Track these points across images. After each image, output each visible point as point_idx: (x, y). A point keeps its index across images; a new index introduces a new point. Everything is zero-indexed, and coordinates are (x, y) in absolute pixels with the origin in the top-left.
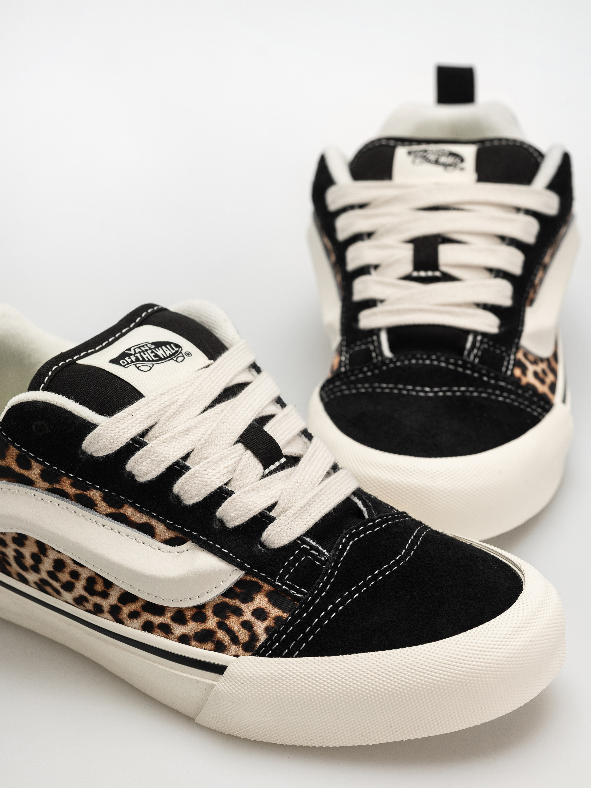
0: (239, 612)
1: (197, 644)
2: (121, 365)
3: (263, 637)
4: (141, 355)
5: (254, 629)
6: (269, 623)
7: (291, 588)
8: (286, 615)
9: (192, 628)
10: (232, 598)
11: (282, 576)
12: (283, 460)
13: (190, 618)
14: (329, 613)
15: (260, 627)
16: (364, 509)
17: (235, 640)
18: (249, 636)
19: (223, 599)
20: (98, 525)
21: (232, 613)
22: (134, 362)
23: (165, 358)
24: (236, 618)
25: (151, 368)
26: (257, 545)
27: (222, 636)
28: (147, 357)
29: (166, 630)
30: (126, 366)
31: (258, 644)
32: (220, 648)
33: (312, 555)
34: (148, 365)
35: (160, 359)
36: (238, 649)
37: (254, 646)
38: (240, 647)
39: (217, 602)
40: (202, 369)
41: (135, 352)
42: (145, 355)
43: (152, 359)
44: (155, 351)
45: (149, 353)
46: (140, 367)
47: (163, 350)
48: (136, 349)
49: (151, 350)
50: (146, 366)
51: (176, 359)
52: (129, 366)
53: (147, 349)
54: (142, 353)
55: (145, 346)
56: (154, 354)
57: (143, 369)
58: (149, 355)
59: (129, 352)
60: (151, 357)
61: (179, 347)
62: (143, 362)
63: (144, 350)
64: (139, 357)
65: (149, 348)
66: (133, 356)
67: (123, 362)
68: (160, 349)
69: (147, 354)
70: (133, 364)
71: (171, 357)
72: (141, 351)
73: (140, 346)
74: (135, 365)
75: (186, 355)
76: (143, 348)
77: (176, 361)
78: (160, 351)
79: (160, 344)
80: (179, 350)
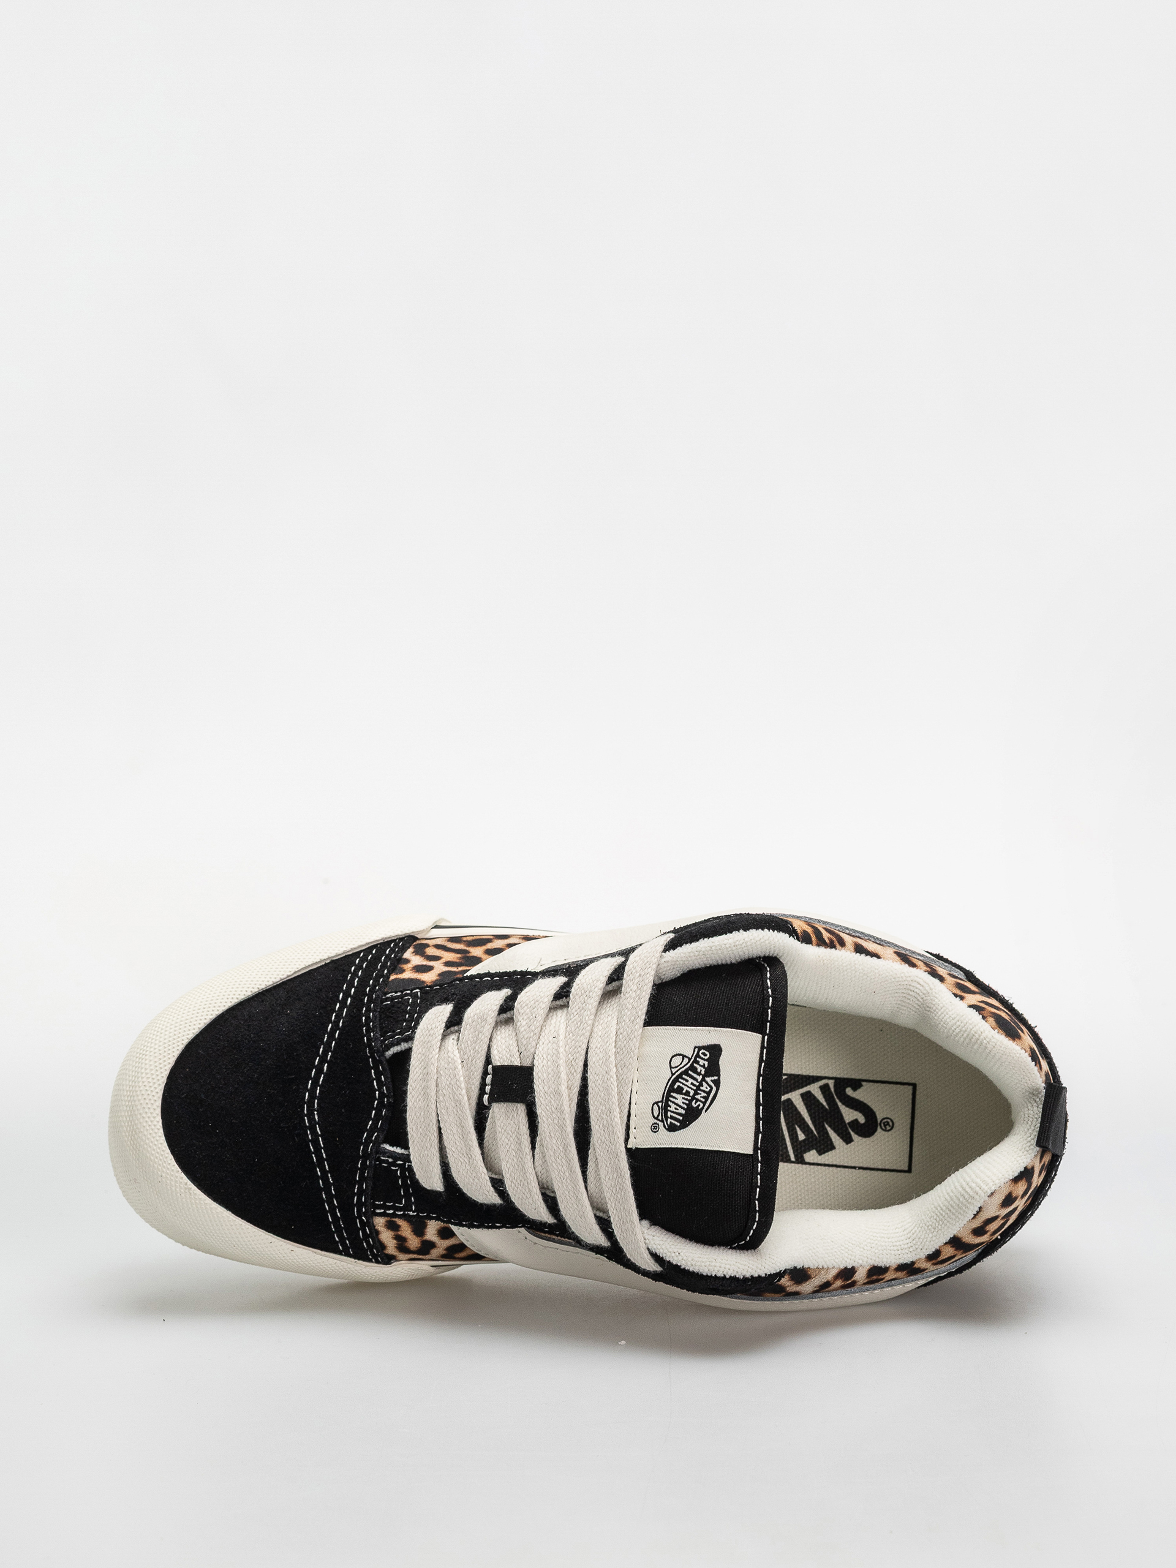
0: (448, 964)
1: (484, 937)
2: (704, 1047)
3: (408, 954)
4: (696, 1080)
5: (422, 958)
6: (409, 966)
8: (392, 977)
12: (486, 1100)
13: (502, 947)
14: (347, 995)
15: (417, 960)
16: (392, 1149)
17: (440, 947)
18: (426, 953)
21: (456, 962)
22: (693, 1062)
23: (669, 1095)
24: (449, 960)
25: (672, 1067)
26: (455, 998)
27: (458, 946)
28: (687, 1081)
30: (697, 1049)
31: (410, 948)
32: (453, 940)
33: (398, 1034)
34: (678, 1068)
35: (670, 1091)
37: (415, 947)
38: (431, 943)
40: (629, 1120)
41: (707, 1083)
42: (692, 1084)
43: (681, 1083)
44: (686, 1097)
45: (689, 1090)
46: (683, 1059)
47: (680, 1107)
48: (709, 1088)
49: (693, 1098)
50: (678, 1066)
51: (658, 1106)
52: (694, 1051)
53: (698, 1097)
54: (698, 1084)
55: (703, 1100)
56: (684, 1091)
57: (679, 1059)
58: (688, 1087)
59: (713, 1078)
60: (683, 1084)
61: (672, 1128)
62: (685, 1070)
63: (700, 1092)
64: (695, 1075)
65: (697, 1100)
66: (703, 1072)
67: (705, 1055)
68: (686, 1107)
69: (691, 1086)
70: (693, 1058)
71: (664, 1104)
72: (701, 1088)
73: (710, 1098)
74: (690, 1060)
75: (655, 1123)
76: (703, 1094)
77: (657, 1103)
78: (683, 1103)
79: (691, 1115)
80: (667, 1123)
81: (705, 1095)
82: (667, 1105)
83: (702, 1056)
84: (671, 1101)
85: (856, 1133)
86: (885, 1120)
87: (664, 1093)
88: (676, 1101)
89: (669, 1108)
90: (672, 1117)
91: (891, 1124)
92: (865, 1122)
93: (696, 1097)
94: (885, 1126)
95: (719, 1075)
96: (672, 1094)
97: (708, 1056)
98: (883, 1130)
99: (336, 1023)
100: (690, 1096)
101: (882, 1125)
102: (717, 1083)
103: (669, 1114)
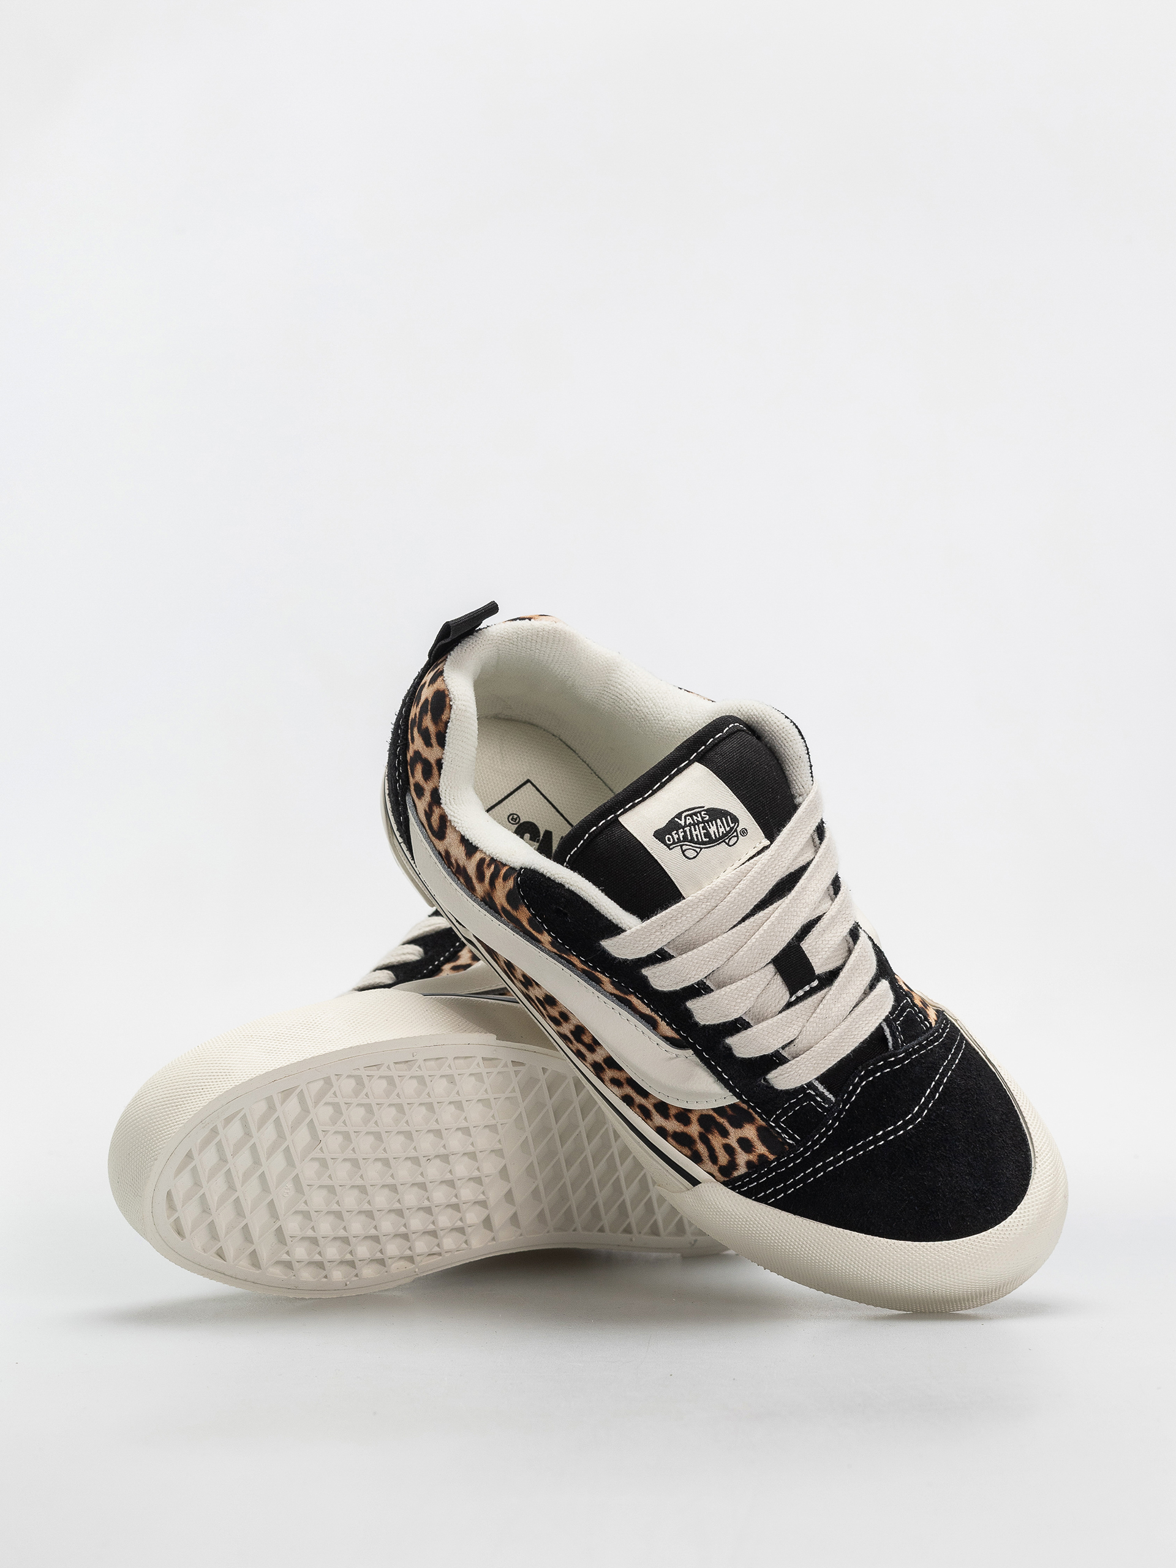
0: (725, 1133)
1: (674, 1143)
2: (666, 844)
3: (742, 1170)
4: (690, 830)
5: (736, 1157)
6: (752, 1157)
7: (785, 1131)
8: (772, 1157)
9: (672, 1125)
10: (722, 1116)
11: (779, 1117)
12: (815, 983)
13: (673, 1115)
14: (816, 1171)
15: (742, 1158)
16: (890, 1039)
17: (714, 1159)
18: (729, 1161)
19: (711, 1113)
20: (599, 1001)
21: (718, 1131)
22: (681, 842)
23: (717, 840)
24: (720, 1138)
25: (698, 854)
26: (760, 1081)
27: (701, 1148)
28: (697, 835)
29: (646, 1114)
30: (671, 847)
31: (736, 1174)
32: (696, 1158)
33: (816, 1101)
34: (695, 849)
35: (711, 841)
36: (714, 1169)
37: (731, 1174)
38: (716, 1168)
39: (704, 1113)
40: (754, 856)
41: (685, 822)
42: (695, 830)
43: (702, 838)
44: (708, 827)
45: (701, 828)
46: (685, 850)
47: (717, 826)
48: (688, 818)
49: (703, 822)
50: (693, 850)
51: (729, 841)
52: (674, 848)
53: (700, 819)
54: (692, 827)
55: (698, 814)
56: (705, 831)
57: (687, 853)
58: (700, 831)
59: (679, 821)
60: (701, 836)
61: (735, 820)
62: (691, 843)
63: (696, 821)
64: (688, 833)
65: (702, 818)
66: (682, 830)
67: (668, 838)
68: (714, 822)
69: (697, 829)
70: (678, 845)
71: (723, 838)
72: (692, 822)
73: (693, 812)
74: (681, 846)
75: (741, 835)
76: (695, 818)
77: (728, 844)
78: (713, 825)
79: (716, 814)
80: (734, 826)
81: (694, 816)
82: (724, 835)
83: (672, 840)
84: (719, 835)
85: (539, 832)
86: (512, 822)
87: (718, 844)
88: (716, 831)
89: (725, 832)
90: (729, 825)
91: (511, 817)
92: (526, 833)
93: (701, 820)
94: (516, 819)
95: (673, 819)
96: (714, 838)
97: (668, 836)
98: (520, 819)
99: (844, 1157)
100: (705, 825)
101: (517, 821)
102: (679, 816)
103: (728, 829)
